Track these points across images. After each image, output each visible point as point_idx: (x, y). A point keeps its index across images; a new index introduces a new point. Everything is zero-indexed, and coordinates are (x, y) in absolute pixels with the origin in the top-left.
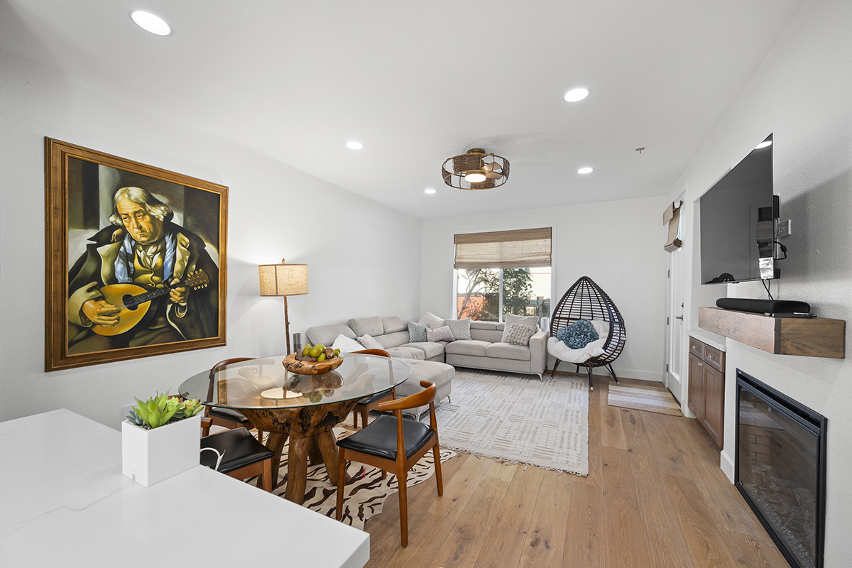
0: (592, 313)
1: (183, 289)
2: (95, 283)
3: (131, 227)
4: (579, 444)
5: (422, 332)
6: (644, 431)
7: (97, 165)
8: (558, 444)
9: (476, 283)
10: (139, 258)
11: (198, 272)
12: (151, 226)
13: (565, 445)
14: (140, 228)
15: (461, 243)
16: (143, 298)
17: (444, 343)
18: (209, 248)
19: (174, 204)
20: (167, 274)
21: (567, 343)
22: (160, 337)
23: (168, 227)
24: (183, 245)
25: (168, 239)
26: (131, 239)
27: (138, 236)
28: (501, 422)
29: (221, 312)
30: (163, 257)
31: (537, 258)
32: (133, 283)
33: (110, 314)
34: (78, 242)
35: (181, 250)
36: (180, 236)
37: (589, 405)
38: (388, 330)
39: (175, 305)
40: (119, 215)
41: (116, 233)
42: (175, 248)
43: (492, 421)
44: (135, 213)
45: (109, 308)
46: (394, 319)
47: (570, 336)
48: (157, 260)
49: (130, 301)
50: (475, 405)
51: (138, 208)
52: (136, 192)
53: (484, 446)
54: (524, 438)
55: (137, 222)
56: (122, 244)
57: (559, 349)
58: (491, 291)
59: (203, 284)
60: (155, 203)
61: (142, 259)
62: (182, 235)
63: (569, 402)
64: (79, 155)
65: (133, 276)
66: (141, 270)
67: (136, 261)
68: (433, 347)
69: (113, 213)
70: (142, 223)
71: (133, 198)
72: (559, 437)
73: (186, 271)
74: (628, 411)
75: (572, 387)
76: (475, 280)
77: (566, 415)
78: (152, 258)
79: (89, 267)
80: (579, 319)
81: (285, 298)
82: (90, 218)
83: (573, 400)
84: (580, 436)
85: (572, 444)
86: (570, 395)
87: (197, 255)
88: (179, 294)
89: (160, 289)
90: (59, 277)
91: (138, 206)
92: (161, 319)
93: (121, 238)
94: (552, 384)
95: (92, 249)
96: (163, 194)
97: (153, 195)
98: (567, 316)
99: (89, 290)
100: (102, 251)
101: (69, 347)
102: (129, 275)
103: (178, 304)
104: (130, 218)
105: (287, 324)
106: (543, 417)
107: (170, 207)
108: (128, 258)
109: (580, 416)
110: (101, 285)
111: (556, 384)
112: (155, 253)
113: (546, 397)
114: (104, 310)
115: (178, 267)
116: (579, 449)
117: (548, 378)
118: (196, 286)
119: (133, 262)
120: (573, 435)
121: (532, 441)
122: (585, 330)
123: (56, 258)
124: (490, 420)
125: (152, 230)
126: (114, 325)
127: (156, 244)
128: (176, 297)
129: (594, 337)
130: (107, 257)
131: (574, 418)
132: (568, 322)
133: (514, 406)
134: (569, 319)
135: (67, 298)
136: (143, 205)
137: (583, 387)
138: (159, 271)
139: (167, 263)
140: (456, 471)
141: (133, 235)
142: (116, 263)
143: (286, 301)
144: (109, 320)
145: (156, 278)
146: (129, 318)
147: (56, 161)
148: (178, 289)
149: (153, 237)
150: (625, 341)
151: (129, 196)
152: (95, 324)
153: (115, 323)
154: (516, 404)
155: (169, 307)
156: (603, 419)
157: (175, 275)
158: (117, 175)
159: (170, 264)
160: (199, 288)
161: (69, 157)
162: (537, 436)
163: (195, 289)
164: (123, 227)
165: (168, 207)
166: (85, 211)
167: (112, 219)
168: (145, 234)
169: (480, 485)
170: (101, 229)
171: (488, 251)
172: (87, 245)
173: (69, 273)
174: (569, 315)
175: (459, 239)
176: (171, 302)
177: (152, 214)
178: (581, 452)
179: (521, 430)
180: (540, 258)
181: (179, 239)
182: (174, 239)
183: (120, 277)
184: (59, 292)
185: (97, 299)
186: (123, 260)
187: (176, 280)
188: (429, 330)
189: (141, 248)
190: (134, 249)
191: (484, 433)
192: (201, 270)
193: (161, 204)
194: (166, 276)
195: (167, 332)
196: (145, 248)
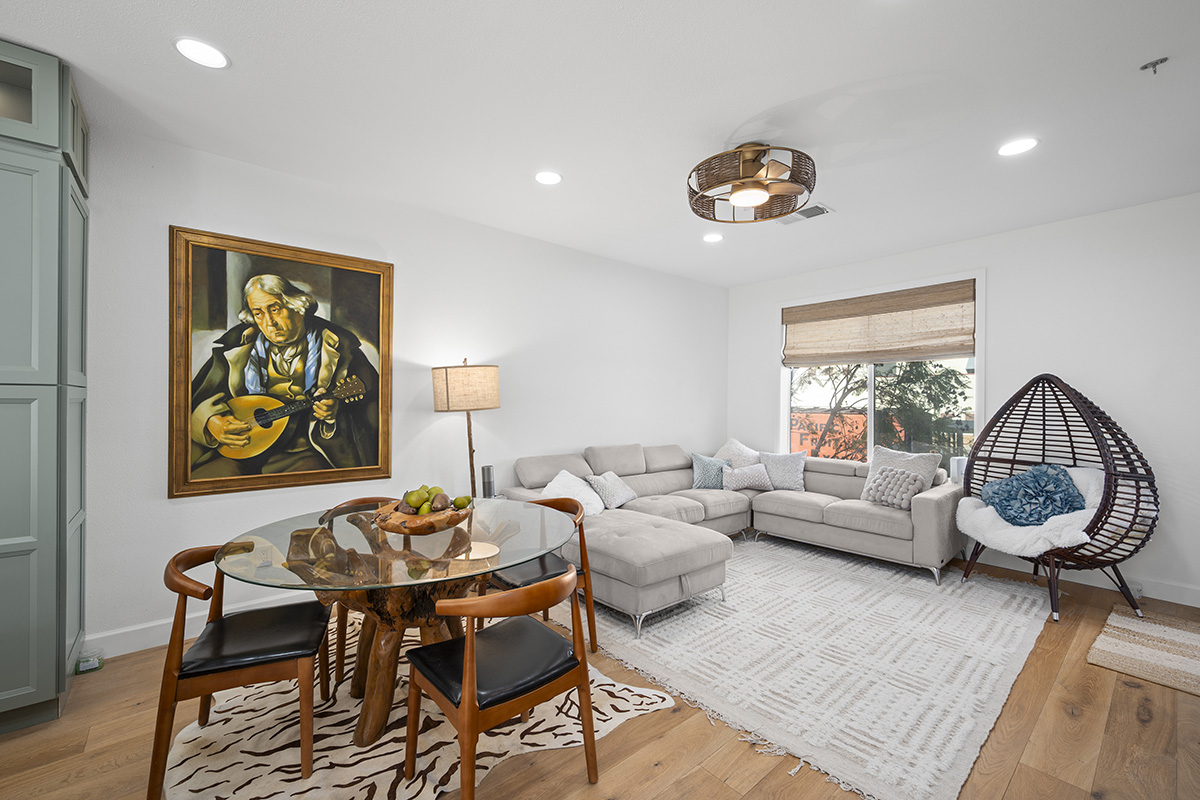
0: (1074, 453)
1: (330, 402)
2: (221, 395)
3: (264, 325)
4: (956, 742)
5: (713, 472)
6: (1170, 750)
7: (225, 251)
8: (903, 731)
9: (847, 391)
10: (274, 364)
11: (351, 379)
12: (288, 322)
13: (917, 739)
14: (275, 325)
15: (794, 322)
16: (280, 413)
17: (750, 493)
18: (366, 347)
19: (318, 292)
20: (309, 383)
21: (1003, 512)
22: (300, 463)
23: (312, 323)
24: (330, 345)
25: (311, 338)
26: (265, 339)
27: (273, 335)
28: (800, 655)
29: (383, 432)
30: (304, 361)
31: (943, 341)
32: (267, 394)
33: (239, 433)
34: (204, 345)
35: (327, 351)
36: (327, 333)
37: (1032, 653)
38: (654, 466)
39: (320, 423)
40: (249, 311)
41: (245, 333)
42: (320, 349)
43: (783, 651)
44: (269, 306)
45: (238, 425)
46: (672, 449)
47: (1010, 497)
48: (297, 364)
49: (263, 417)
50: (768, 613)
51: (274, 300)
52: (271, 281)
53: (735, 700)
54: (829, 700)
55: (271, 318)
56: (253, 346)
57: (982, 523)
58: (883, 407)
59: (358, 396)
60: (293, 292)
61: (278, 364)
62: (329, 332)
63: (982, 638)
64: (205, 241)
65: (267, 385)
66: (276, 378)
67: (271, 366)
68: (723, 500)
69: (243, 309)
70: (278, 319)
71: (266, 288)
72: (911, 719)
73: (334, 378)
74: (1139, 686)
75: (1006, 605)
76: (846, 387)
77: (960, 666)
78: (291, 363)
79: (215, 375)
80: (1036, 464)
81: (468, 415)
82: (217, 317)
83: (994, 634)
84: (967, 726)
85: (937, 740)
86: (994, 623)
87: (349, 357)
88: (325, 408)
89: (300, 401)
90: (182, 388)
91: (272, 297)
92: (302, 440)
93: (252, 339)
94: (960, 591)
95: (218, 353)
96: (304, 281)
97: (292, 282)
98: (1011, 457)
99: (215, 404)
100: (231, 355)
101: (192, 471)
102: (262, 385)
103: (323, 421)
104: (263, 313)
105: (472, 452)
106: (900, 663)
107: (314, 297)
108: (261, 364)
109: (994, 675)
110: (228, 396)
111: (969, 594)
112: (294, 356)
113: (931, 618)
114: (231, 427)
115: (323, 373)
116: (948, 756)
117: (956, 577)
118: (348, 398)
119: (266, 368)
120: (951, 719)
121: (843, 711)
122: (1051, 487)
123: (178, 366)
124: (781, 647)
125: (290, 328)
126: (243, 446)
127: (295, 344)
128: (321, 412)
129: (1073, 503)
130: (236, 363)
131: (976, 678)
132: (1012, 469)
133: (846, 628)
134: (1013, 462)
135: (190, 413)
136: (279, 296)
137: (1035, 610)
138: (299, 379)
139: (309, 369)
140: (651, 739)
141: (267, 335)
142: (246, 369)
143: (469, 419)
144: (238, 440)
145: (296, 388)
146: (262, 438)
147: (181, 253)
148: (323, 401)
149: (291, 335)
150: (1155, 520)
151: (262, 286)
152: (221, 445)
153: (245, 444)
154: (853, 623)
155: (312, 425)
156: (1057, 693)
157: (319, 383)
158: (248, 262)
159: (313, 369)
160: (352, 400)
161: (193, 245)
162: (860, 704)
163: (347, 401)
164: (255, 325)
165: (311, 297)
166: (211, 308)
167: (242, 316)
168: (282, 332)
169: (679, 783)
170: (229, 329)
171: (847, 333)
172: (213, 349)
173: (192, 383)
174: (1015, 453)
175: (790, 316)
176: (315, 418)
177: (291, 306)
178: (952, 765)
179: (834, 681)
180: (950, 340)
181: (324, 337)
182: (319, 338)
183: (251, 387)
184: (182, 405)
185: (223, 414)
186: (255, 365)
187: (321, 390)
188: (727, 470)
189: (277, 351)
190: (268, 352)
191: (749, 674)
192: (354, 377)
193: (302, 293)
194: (308, 385)
195: (310, 456)
196: (282, 350)
